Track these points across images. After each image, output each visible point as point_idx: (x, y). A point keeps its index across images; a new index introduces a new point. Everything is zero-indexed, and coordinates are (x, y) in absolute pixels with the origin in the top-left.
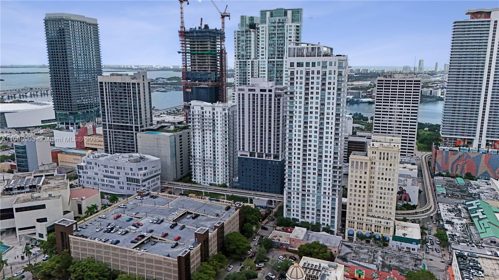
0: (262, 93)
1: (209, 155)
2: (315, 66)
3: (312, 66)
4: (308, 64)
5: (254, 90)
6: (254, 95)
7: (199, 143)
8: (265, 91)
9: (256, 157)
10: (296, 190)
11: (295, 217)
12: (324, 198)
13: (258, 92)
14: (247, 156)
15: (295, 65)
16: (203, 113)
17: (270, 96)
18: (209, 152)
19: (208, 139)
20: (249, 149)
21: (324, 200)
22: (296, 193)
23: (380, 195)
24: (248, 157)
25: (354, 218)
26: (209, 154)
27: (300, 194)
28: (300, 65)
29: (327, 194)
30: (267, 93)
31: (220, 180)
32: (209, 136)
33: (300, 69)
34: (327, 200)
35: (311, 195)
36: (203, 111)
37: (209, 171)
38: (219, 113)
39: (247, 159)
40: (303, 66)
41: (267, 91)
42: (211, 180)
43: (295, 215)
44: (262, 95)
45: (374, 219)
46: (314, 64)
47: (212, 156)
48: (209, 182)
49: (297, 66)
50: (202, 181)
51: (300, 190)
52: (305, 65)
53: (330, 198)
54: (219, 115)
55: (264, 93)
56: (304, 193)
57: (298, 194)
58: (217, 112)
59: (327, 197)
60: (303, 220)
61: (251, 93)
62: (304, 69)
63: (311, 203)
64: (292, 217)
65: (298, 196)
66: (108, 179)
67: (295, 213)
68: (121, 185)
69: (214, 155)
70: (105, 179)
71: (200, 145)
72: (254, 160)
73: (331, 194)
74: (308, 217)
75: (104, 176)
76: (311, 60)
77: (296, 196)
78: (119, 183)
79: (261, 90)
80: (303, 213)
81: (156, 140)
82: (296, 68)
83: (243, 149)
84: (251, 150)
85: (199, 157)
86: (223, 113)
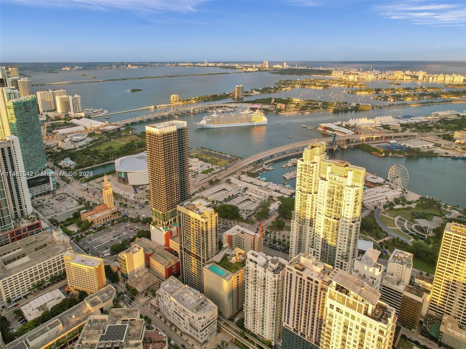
0: (309, 281)
1: (258, 310)
2: (354, 320)
3: (352, 319)
4: (347, 314)
5: (302, 275)
6: (301, 279)
7: (251, 296)
8: (312, 280)
9: (299, 335)
13: (305, 278)
14: (291, 329)
15: (335, 308)
16: (256, 272)
17: (317, 286)
18: (259, 307)
19: (259, 296)
20: (293, 325)
24: (292, 330)
26: (259, 309)
30: (314, 283)
31: (267, 336)
32: (259, 293)
33: (339, 314)
36: (256, 269)
37: (259, 323)
38: (269, 278)
39: (291, 332)
40: (342, 313)
41: (314, 281)
42: (260, 332)
44: (309, 283)
47: (261, 312)
48: (258, 332)
49: (337, 311)
52: (344, 313)
54: (269, 280)
55: (311, 282)
61: (299, 277)
66: (177, 316)
68: (186, 325)
69: (263, 312)
71: (252, 298)
72: (297, 336)
75: (174, 312)
78: (184, 323)
79: (308, 278)
81: (217, 280)
82: (335, 312)
83: (288, 323)
84: (295, 327)
85: (250, 307)
86: (273, 279)
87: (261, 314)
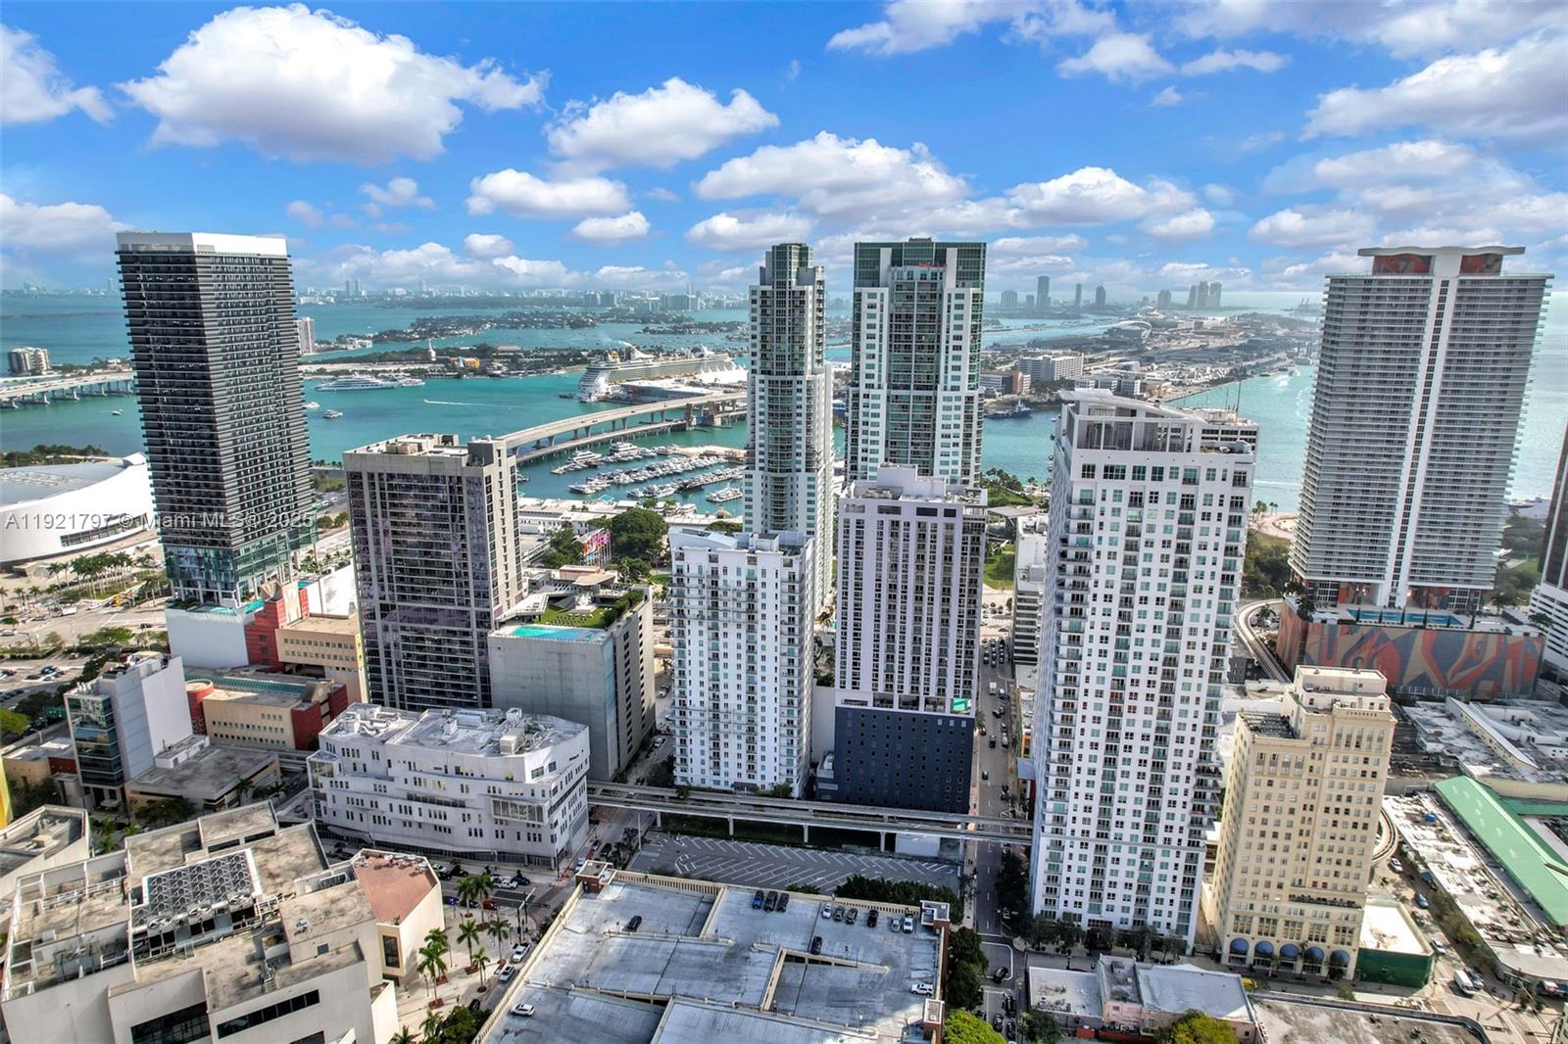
0: (925, 519)
1: (733, 701)
2: (1161, 479)
3: (1154, 479)
4: (1139, 472)
5: (896, 510)
6: (895, 524)
7: (701, 664)
8: (932, 512)
9: (896, 708)
10: (1078, 834)
11: (1071, 909)
12: (1166, 854)
13: (908, 515)
14: (865, 703)
15: (1099, 472)
16: (715, 572)
17: (951, 527)
18: (733, 692)
19: (732, 651)
20: (875, 687)
21: (1165, 860)
22: (1077, 844)
23: (1328, 842)
24: (870, 707)
25: (1252, 907)
26: (733, 697)
27: (1092, 846)
28: (1111, 472)
29: (1174, 843)
30: (941, 520)
31: (770, 774)
32: (733, 642)
33: (1112, 485)
34: (1172, 860)
35: (1125, 849)
36: (714, 565)
37: (734, 747)
38: (770, 574)
39: (864, 714)
40: (1123, 477)
41: (941, 512)
42: (739, 775)
43: (1071, 904)
44: (923, 526)
45: (1309, 909)
46: (1158, 474)
47: (743, 701)
48: (733, 778)
49: (1105, 477)
50: (709, 774)
51: (1093, 835)
52: (1129, 473)
53: (1183, 854)
54: (771, 580)
55: (929, 520)
56: (1102, 842)
57: (1084, 845)
58: (764, 573)
59: (1173, 853)
60: (1096, 917)
61: (887, 518)
62: (1128, 485)
63: (1123, 869)
64: (1060, 909)
65: (1083, 852)
66: (426, 807)
67: (1072, 898)
68: (474, 824)
69: (751, 699)
70: (415, 806)
71: (705, 669)
72: (889, 716)
73: (1184, 844)
74: (1110, 909)
75: (410, 798)
76: (1150, 460)
77: (1077, 851)
78: (465, 818)
79: (921, 511)
80: (1096, 896)
81: (556, 657)
82: (1099, 484)
83: (855, 685)
84: (881, 689)
85: (698, 705)
86: (785, 573)
87: (744, 709)
